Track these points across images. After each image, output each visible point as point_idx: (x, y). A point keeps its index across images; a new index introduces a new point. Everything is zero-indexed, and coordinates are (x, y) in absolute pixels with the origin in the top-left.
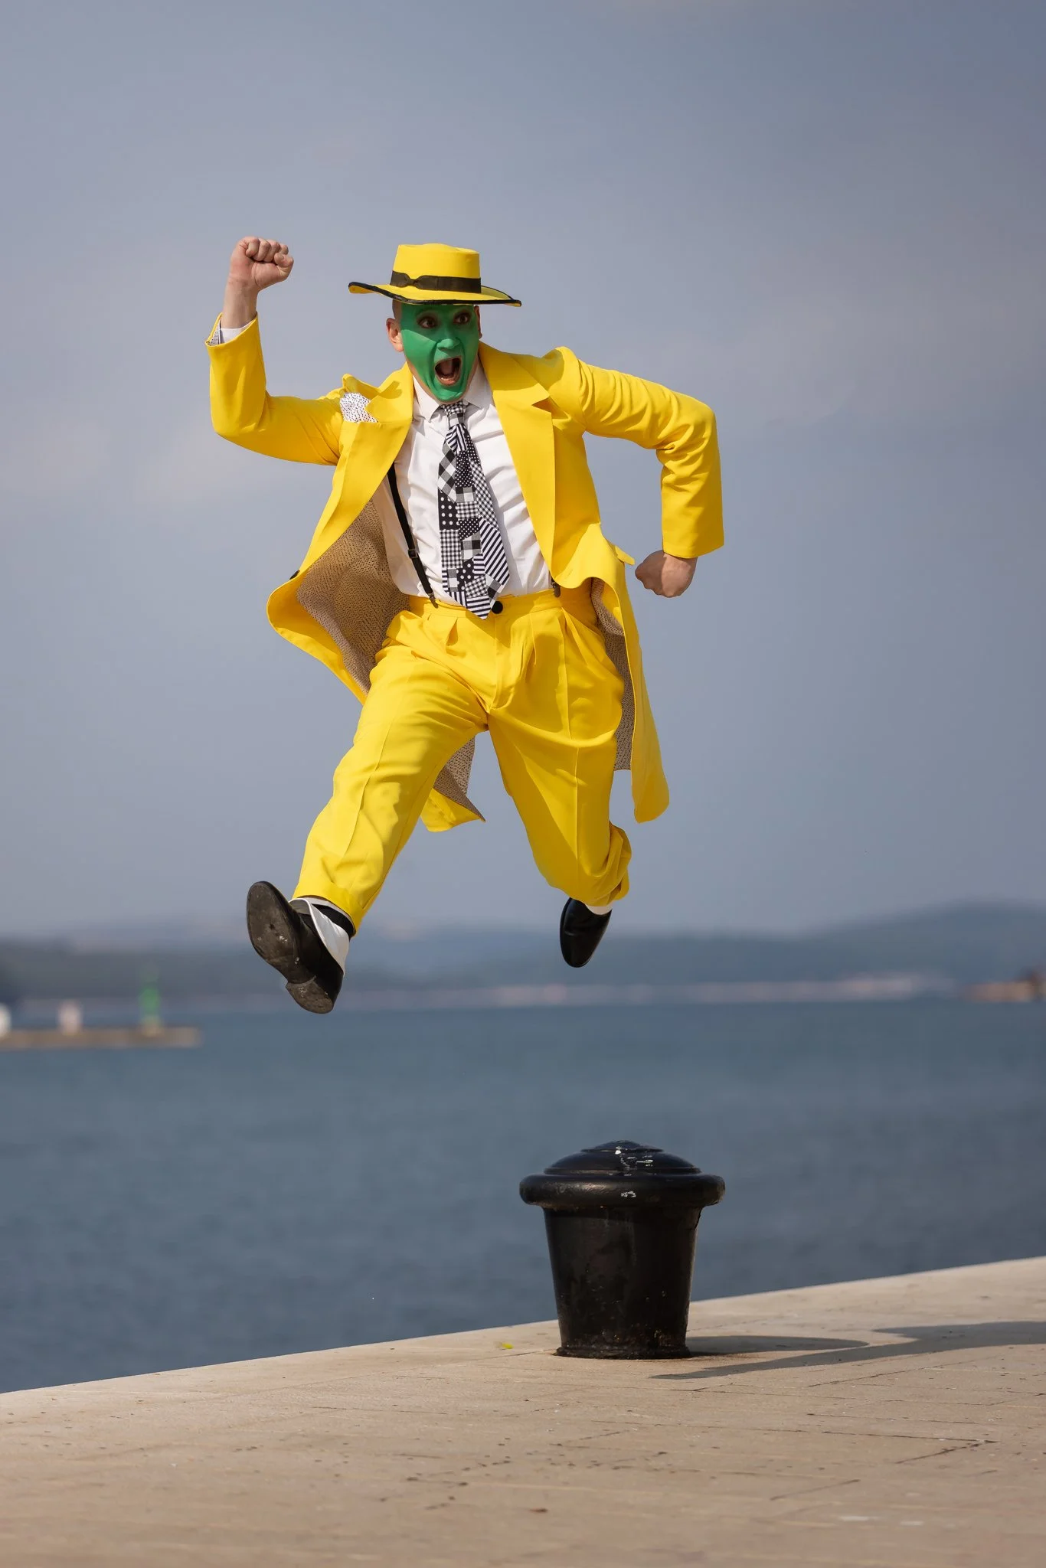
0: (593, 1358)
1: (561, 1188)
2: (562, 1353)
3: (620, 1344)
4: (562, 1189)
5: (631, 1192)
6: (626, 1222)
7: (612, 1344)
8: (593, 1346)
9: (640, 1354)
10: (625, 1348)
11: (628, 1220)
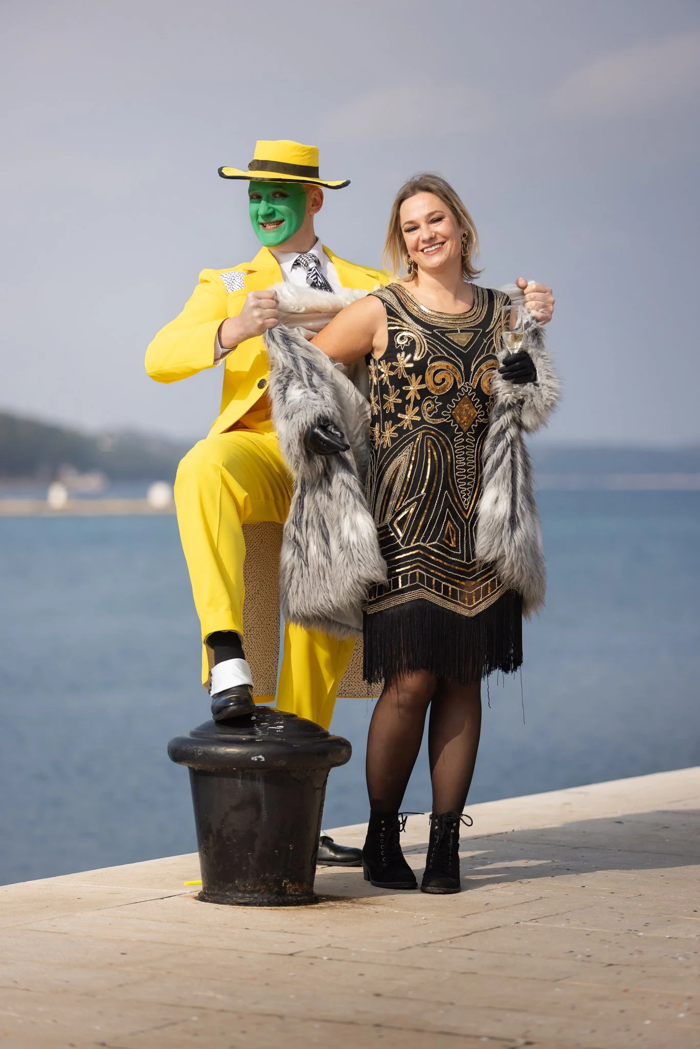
0: (227, 904)
1: (199, 750)
2: (202, 898)
3: (252, 892)
4: (200, 752)
5: (260, 757)
6: (257, 783)
7: (244, 892)
8: (227, 893)
9: (269, 902)
10: (256, 895)
11: (259, 781)
